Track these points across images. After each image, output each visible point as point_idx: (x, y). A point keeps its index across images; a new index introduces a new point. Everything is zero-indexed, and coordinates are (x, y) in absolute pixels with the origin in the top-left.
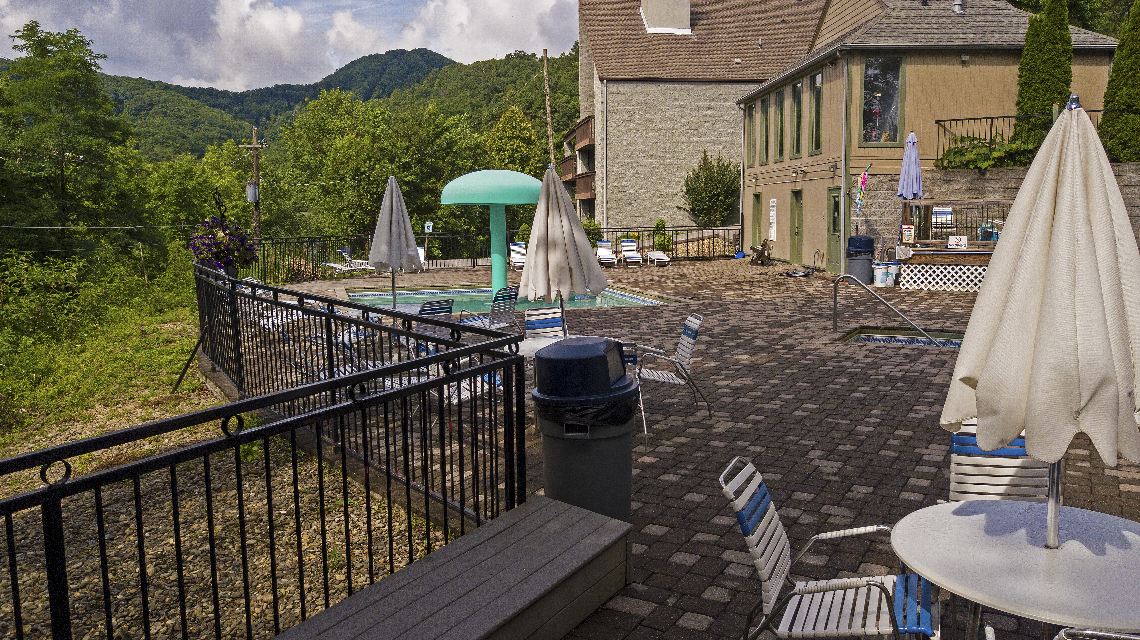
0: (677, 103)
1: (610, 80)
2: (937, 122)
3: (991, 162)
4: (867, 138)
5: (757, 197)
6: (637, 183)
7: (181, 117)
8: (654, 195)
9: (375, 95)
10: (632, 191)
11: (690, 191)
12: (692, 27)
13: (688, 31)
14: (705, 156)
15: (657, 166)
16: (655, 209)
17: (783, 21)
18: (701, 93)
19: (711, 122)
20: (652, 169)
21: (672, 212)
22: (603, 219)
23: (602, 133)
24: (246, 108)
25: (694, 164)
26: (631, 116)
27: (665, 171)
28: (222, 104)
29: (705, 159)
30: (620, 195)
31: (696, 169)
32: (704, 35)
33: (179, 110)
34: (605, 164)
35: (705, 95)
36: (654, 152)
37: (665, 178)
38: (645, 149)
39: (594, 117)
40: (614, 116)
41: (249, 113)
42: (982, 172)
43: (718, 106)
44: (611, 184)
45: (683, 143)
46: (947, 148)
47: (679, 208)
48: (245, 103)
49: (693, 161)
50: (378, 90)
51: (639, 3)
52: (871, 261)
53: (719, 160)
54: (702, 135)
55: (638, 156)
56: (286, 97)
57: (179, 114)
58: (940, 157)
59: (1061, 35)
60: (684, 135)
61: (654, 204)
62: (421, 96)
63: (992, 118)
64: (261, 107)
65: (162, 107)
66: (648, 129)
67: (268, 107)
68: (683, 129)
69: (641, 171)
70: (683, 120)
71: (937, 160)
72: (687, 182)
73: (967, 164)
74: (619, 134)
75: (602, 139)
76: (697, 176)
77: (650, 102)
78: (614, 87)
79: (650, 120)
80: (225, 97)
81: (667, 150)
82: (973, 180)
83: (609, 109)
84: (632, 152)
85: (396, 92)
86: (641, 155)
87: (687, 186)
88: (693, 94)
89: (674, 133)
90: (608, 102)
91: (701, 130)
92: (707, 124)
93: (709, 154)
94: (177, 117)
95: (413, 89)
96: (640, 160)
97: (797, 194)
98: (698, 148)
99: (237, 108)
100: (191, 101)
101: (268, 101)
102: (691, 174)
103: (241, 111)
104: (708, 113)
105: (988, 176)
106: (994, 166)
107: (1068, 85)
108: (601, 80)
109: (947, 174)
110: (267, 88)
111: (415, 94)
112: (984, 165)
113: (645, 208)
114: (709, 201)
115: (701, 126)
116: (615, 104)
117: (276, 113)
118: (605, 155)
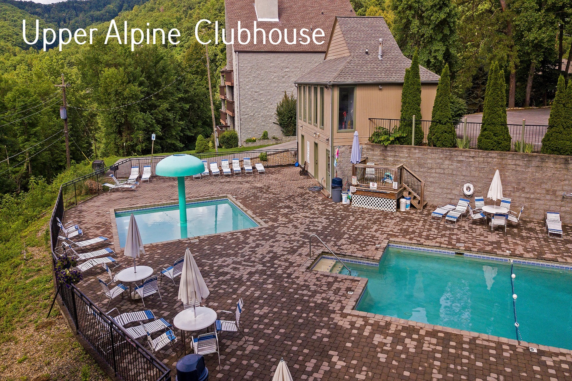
0: (272, 64)
1: (240, 52)
2: (369, 119)
3: (389, 142)
4: (340, 127)
5: (303, 136)
6: (254, 109)
7: (15, 21)
8: (262, 116)
9: (124, 8)
10: (252, 114)
11: (279, 114)
12: (280, 16)
13: (277, 20)
14: (286, 94)
15: (264, 100)
16: (263, 124)
17: (322, 13)
18: (283, 59)
19: (288, 75)
20: (261, 102)
21: (271, 125)
22: (238, 130)
23: (237, 81)
24: (52, 15)
25: (280, 99)
26: (250, 72)
27: (267, 103)
28: (38, 12)
29: (286, 96)
30: (246, 116)
31: (282, 102)
32: (285, 22)
33: (13, 16)
34: (238, 99)
35: (285, 60)
36: (262, 92)
37: (267, 107)
38: (257, 91)
39: (232, 71)
40: (242, 72)
41: (53, 18)
42: (386, 147)
43: (291, 66)
44: (242, 110)
45: (275, 87)
46: (373, 132)
47: (274, 123)
48: (51, 12)
49: (280, 97)
50: (125, 5)
51: (254, 2)
52: (341, 191)
53: (292, 96)
54: (284, 82)
55: (254, 94)
56: (75, 8)
57: (13, 18)
58: (371, 136)
59: (416, 81)
60: (275, 82)
61: (263, 121)
62: (149, 11)
63: (390, 120)
64: (60, 14)
65: (3, 14)
66: (259, 79)
67: (64, 15)
68: (275, 79)
69: (256, 102)
70: (275, 74)
71: (369, 138)
72: (277, 109)
73: (380, 141)
74: (245, 82)
75: (237, 85)
76: (282, 106)
77: (259, 64)
78: (242, 55)
79: (259, 74)
80: (39, 8)
81: (267, 91)
82: (383, 150)
83: (240, 68)
84: (251, 92)
85: (136, 7)
86: (256, 94)
87: (277, 111)
88: (279, 59)
89: (271, 82)
90: (239, 64)
91: (284, 79)
92: (286, 77)
93: (287, 93)
94: (12, 21)
95: (145, 5)
96: (255, 96)
97: (316, 144)
98: (282, 90)
99: (46, 15)
100: (20, 10)
101: (64, 11)
102: (279, 105)
103: (49, 17)
104: (287, 70)
105: (388, 149)
106: (390, 144)
107: (419, 105)
108: (235, 52)
109: (372, 146)
110: (63, 2)
111: (146, 9)
112: (386, 144)
113: (258, 124)
114: (288, 120)
115: (283, 77)
116: (242, 65)
117: (69, 19)
118: (238, 94)
